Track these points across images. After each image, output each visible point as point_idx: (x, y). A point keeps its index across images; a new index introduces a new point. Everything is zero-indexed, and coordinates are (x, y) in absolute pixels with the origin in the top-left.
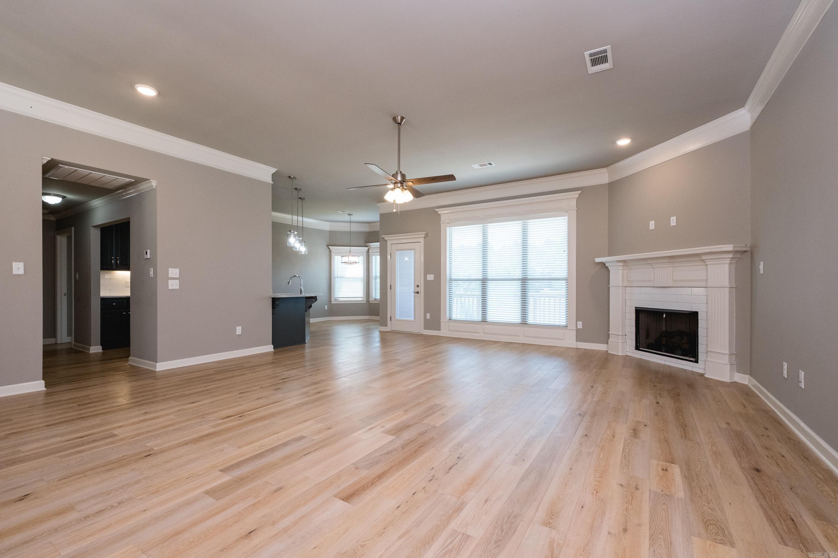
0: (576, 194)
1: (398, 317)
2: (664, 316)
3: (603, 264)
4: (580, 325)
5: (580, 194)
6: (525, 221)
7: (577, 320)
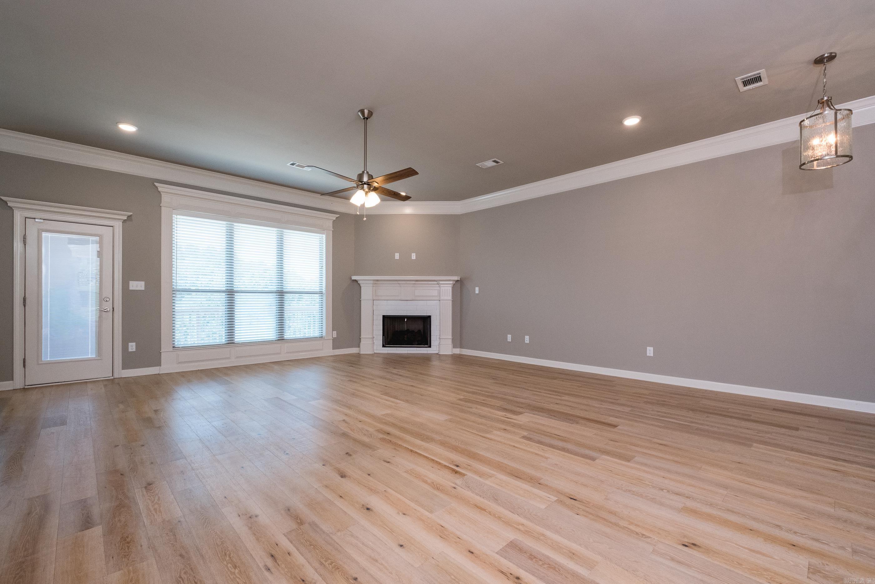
0: (334, 217)
1: (47, 356)
2: (406, 320)
3: (356, 281)
4: (335, 334)
5: (337, 218)
6: (282, 230)
7: (333, 331)
